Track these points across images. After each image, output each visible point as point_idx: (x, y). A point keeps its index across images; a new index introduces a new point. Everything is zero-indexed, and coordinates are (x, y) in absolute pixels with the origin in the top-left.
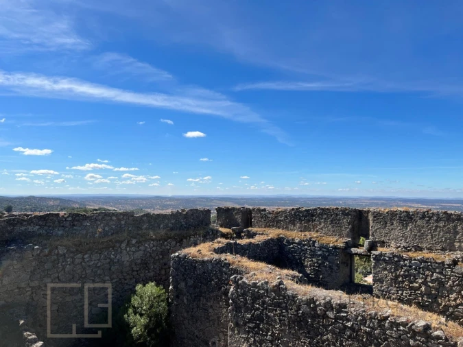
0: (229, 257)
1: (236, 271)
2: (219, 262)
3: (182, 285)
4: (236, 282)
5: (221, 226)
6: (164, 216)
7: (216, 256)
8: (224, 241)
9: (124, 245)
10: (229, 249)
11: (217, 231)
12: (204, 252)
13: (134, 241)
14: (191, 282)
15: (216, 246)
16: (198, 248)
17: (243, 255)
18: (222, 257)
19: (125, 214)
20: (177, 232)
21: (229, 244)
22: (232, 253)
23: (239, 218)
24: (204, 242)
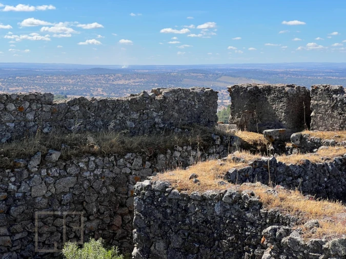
0: (258, 190)
1: (275, 219)
2: (238, 200)
3: (160, 246)
4: (276, 240)
5: (241, 127)
6: (117, 104)
7: (231, 188)
8: (248, 158)
9: (34, 163)
10: (261, 173)
11: (233, 138)
12: (205, 179)
13: (55, 156)
14: (177, 242)
15: (231, 167)
16: (190, 171)
17: (290, 186)
18: (246, 189)
19: (35, 99)
20: (145, 138)
21: (258, 164)
22: (265, 181)
23: (280, 109)
24: (204, 158)
